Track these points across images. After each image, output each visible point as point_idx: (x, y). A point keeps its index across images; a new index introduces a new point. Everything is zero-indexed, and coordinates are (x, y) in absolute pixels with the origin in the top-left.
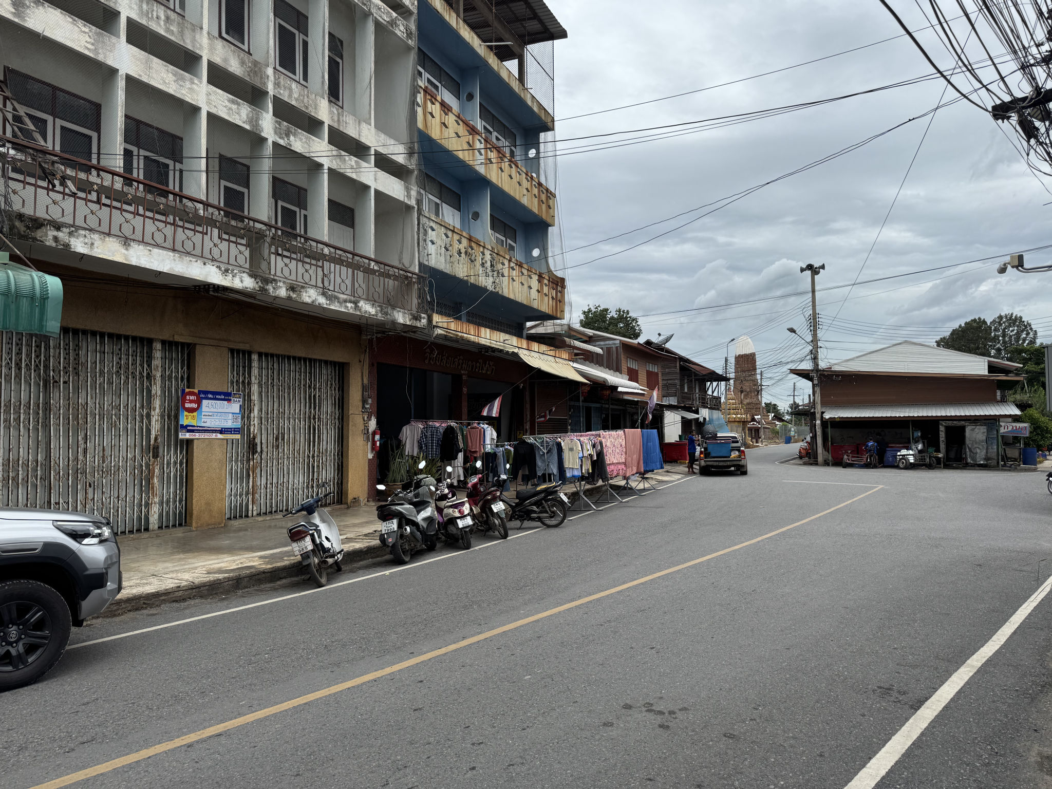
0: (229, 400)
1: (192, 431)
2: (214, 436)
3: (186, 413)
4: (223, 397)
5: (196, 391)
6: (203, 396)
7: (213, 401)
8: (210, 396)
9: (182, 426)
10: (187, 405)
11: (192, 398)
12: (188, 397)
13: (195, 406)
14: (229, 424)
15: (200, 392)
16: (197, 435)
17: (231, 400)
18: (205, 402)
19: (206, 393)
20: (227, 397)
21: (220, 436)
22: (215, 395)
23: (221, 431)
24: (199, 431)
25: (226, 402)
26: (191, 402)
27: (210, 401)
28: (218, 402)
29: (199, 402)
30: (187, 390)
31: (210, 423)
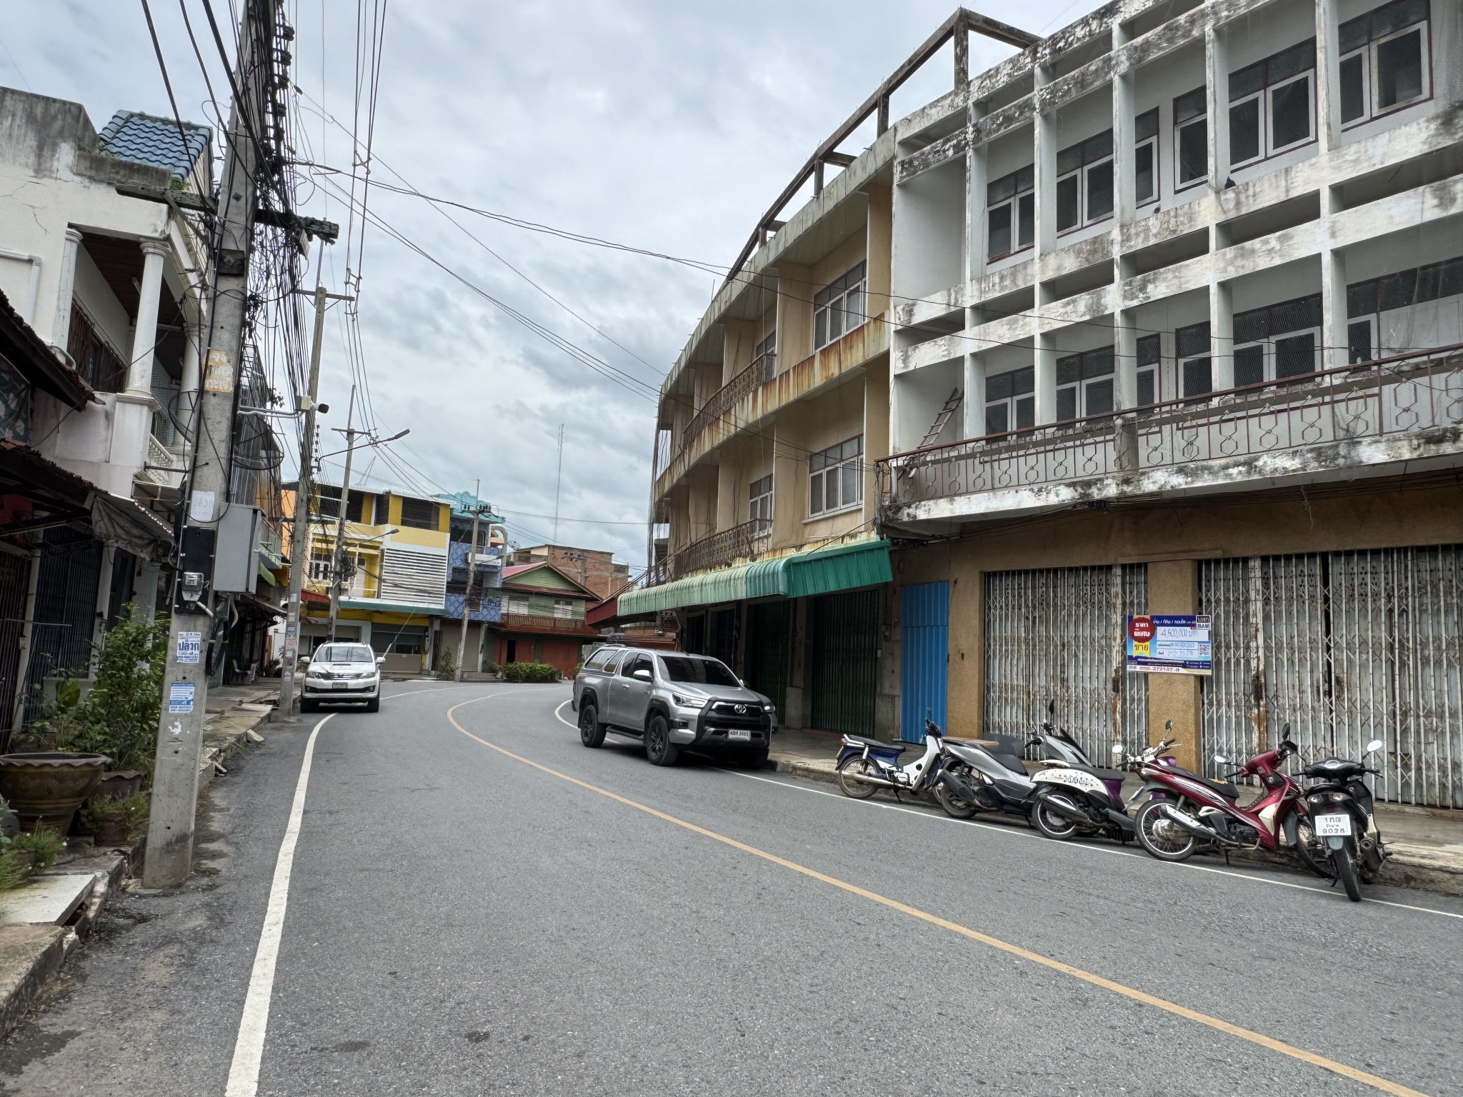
0: (1193, 626)
1: (1145, 663)
2: (1174, 670)
3: (1135, 643)
4: (1184, 622)
5: (1148, 617)
6: (1157, 622)
7: (1171, 628)
8: (1166, 622)
9: (1131, 658)
10: (1136, 634)
11: (1143, 625)
12: (1137, 625)
13: (1147, 634)
14: (1195, 656)
15: (1153, 618)
16: (1151, 669)
17: (1194, 625)
18: (1160, 630)
19: (1161, 618)
20: (1189, 621)
21: (1182, 671)
22: (1173, 621)
23: (1185, 665)
24: (1153, 664)
25: (1188, 628)
26: (1141, 629)
27: (1167, 628)
28: (1178, 628)
29: (1152, 629)
30: (1136, 617)
31: (1167, 654)
